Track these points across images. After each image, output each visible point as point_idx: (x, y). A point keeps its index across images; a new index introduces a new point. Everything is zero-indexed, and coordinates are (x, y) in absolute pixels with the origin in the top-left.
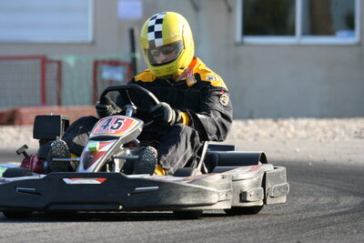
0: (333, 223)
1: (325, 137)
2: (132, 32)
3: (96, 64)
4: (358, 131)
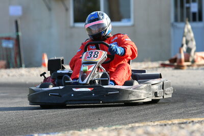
2: (16, 22)
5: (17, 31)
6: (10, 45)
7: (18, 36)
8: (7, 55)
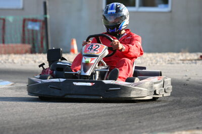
0: (159, 112)
1: (152, 63)
2: (45, 3)
3: (24, 21)
4: (170, 59)
5: (46, 13)
6: (37, 27)
7: (46, 19)
8: (33, 39)
